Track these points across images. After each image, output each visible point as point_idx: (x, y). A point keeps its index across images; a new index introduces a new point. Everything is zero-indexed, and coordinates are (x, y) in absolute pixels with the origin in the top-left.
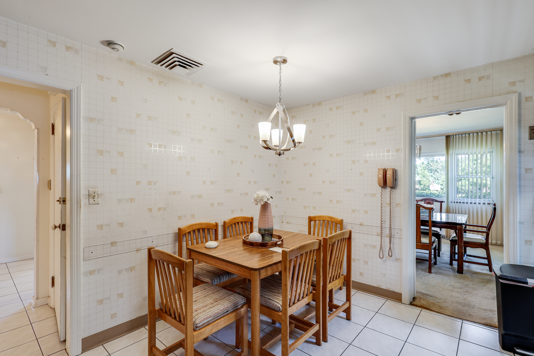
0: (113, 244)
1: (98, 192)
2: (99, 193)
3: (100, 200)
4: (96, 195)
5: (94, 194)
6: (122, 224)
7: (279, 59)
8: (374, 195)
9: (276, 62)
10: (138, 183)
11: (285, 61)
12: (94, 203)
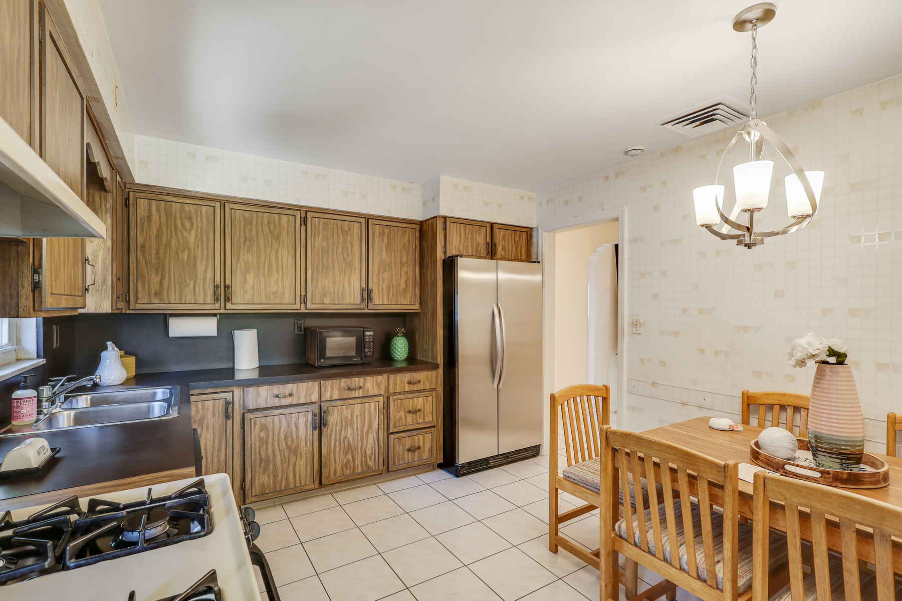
0: (654, 384)
1: (640, 320)
2: (641, 322)
3: (641, 330)
4: (638, 324)
5: (637, 323)
6: (664, 363)
7: (748, 16)
9: (740, 25)
10: (684, 311)
11: (768, 14)
12: (636, 332)
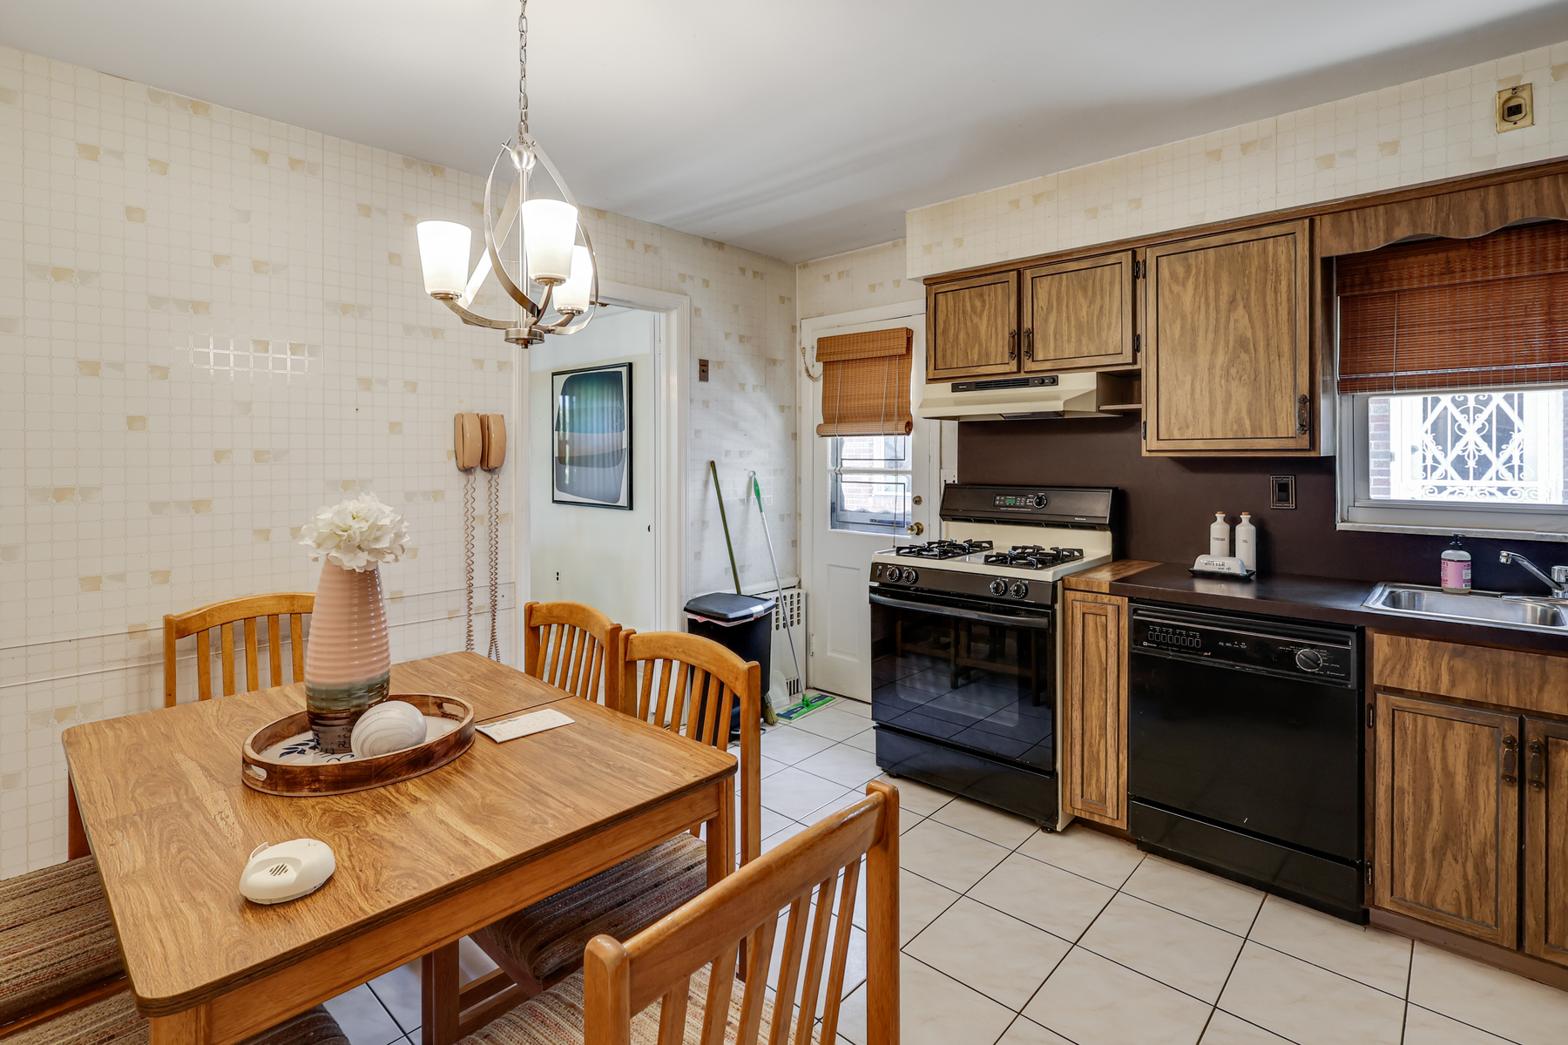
8: (437, 495)
